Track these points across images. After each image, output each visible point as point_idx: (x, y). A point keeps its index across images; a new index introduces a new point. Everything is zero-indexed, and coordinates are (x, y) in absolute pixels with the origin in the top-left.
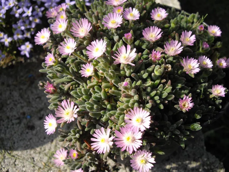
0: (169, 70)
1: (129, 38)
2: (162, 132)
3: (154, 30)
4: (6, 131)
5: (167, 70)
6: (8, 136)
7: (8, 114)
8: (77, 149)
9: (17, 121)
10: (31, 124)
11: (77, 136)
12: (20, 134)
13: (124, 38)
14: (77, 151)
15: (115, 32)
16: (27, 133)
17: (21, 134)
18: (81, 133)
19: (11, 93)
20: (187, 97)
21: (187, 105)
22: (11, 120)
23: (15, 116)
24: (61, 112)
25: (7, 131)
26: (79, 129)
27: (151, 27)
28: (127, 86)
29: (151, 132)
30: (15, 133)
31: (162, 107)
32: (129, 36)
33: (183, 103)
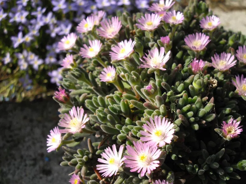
0: (214, 85)
1: (166, 42)
2: (195, 165)
3: (200, 38)
4: (15, 172)
5: (211, 86)
6: (16, 177)
7: (23, 153)
8: (80, 174)
9: (32, 162)
10: (48, 168)
11: (84, 158)
12: (31, 178)
13: (160, 42)
14: (81, 177)
15: (151, 38)
16: (41, 178)
17: (33, 178)
18: (90, 155)
19: (32, 130)
20: (234, 121)
21: (233, 132)
22: (25, 161)
23: (31, 156)
24: (67, 122)
25: (17, 172)
26: (89, 151)
27: (197, 33)
28: (151, 91)
29: (182, 165)
30: (26, 175)
31: (196, 127)
32: (167, 40)
33: (228, 128)
